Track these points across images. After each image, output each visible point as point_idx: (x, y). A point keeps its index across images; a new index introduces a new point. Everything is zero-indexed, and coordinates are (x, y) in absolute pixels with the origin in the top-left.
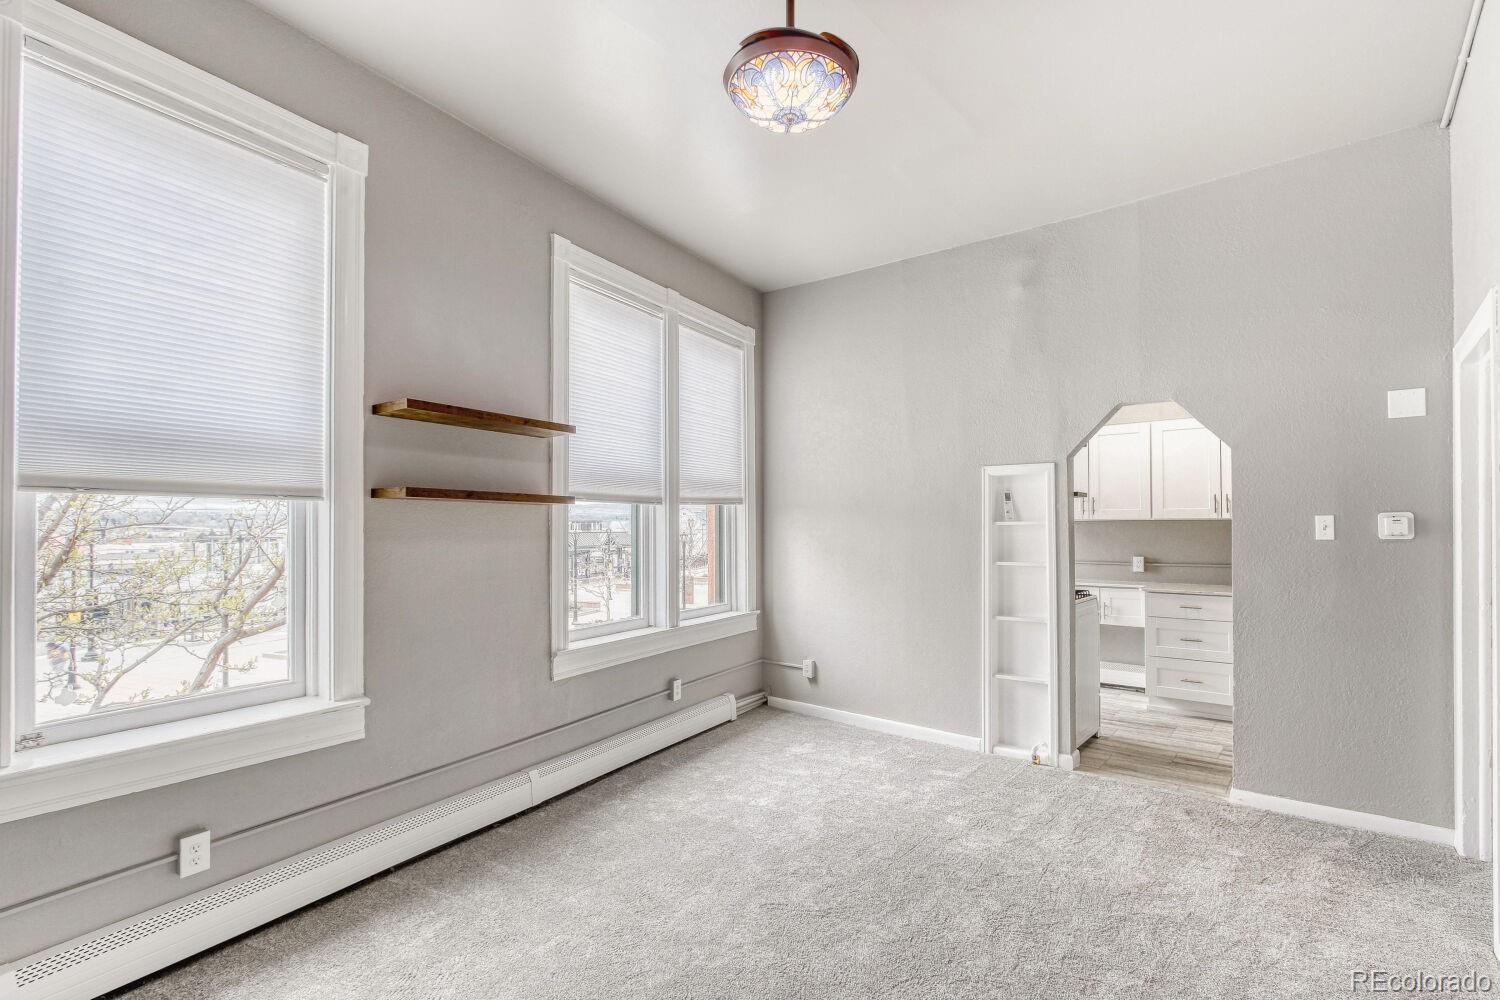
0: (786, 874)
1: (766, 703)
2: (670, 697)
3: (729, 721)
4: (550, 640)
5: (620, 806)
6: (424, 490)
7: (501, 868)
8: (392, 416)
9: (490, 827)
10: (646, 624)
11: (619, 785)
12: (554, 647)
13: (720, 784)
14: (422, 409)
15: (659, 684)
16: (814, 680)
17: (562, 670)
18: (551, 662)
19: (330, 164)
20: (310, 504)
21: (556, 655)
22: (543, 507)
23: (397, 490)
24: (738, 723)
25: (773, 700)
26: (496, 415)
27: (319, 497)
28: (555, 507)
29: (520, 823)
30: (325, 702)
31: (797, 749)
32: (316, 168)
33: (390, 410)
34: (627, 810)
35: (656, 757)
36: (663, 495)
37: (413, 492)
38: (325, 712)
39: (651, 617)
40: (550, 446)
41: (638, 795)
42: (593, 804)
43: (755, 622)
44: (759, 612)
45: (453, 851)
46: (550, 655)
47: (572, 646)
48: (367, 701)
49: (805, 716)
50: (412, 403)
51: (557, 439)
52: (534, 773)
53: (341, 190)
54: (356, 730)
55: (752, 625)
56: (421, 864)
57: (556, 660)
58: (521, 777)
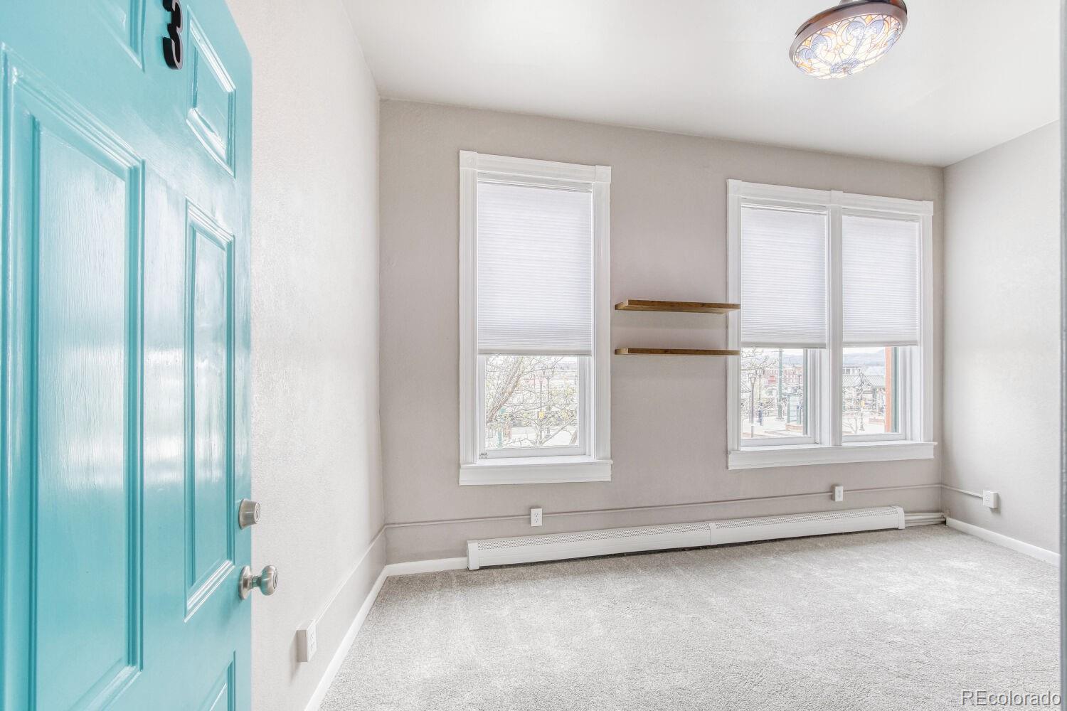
0: (884, 641)
1: (944, 523)
2: (832, 498)
3: (897, 529)
4: (727, 442)
5: (771, 561)
6: (638, 350)
7: (679, 571)
8: (624, 309)
9: (683, 549)
10: (812, 441)
11: (777, 549)
12: (730, 447)
13: (862, 569)
14: (636, 305)
15: (823, 486)
16: (996, 510)
17: (734, 463)
18: (727, 457)
19: (593, 183)
20: (587, 358)
21: (730, 453)
22: (722, 358)
23: (624, 349)
24: (906, 531)
25: (949, 520)
26: (682, 303)
27: (590, 355)
28: (730, 358)
29: (700, 552)
30: (592, 459)
31: (956, 564)
32: (585, 187)
33: (622, 307)
34: (775, 565)
35: (815, 539)
36: (826, 342)
37: (632, 351)
38: (591, 464)
39: (818, 437)
40: (727, 318)
41: (788, 558)
42: (752, 555)
43: (932, 452)
44: (936, 443)
45: (658, 556)
46: (727, 452)
47: (743, 449)
48: (612, 462)
49: (982, 540)
50: (631, 302)
51: (732, 313)
52: (712, 525)
53: (598, 196)
54: (605, 475)
55: (929, 454)
56: (639, 557)
57: (730, 456)
58: (704, 525)
